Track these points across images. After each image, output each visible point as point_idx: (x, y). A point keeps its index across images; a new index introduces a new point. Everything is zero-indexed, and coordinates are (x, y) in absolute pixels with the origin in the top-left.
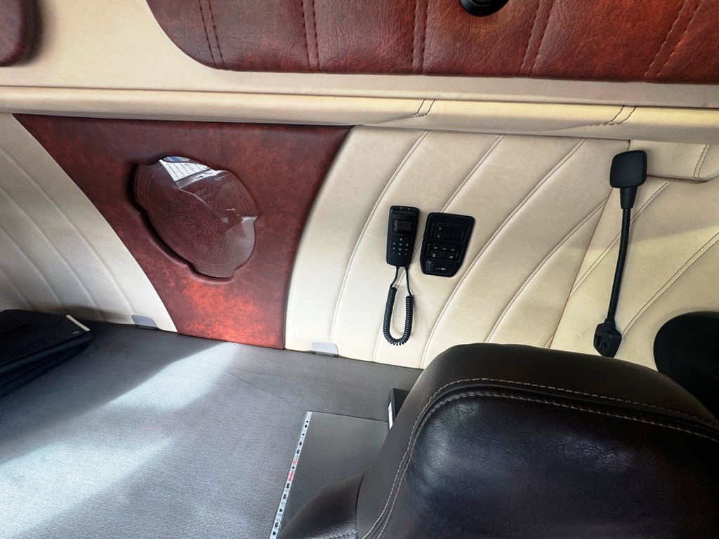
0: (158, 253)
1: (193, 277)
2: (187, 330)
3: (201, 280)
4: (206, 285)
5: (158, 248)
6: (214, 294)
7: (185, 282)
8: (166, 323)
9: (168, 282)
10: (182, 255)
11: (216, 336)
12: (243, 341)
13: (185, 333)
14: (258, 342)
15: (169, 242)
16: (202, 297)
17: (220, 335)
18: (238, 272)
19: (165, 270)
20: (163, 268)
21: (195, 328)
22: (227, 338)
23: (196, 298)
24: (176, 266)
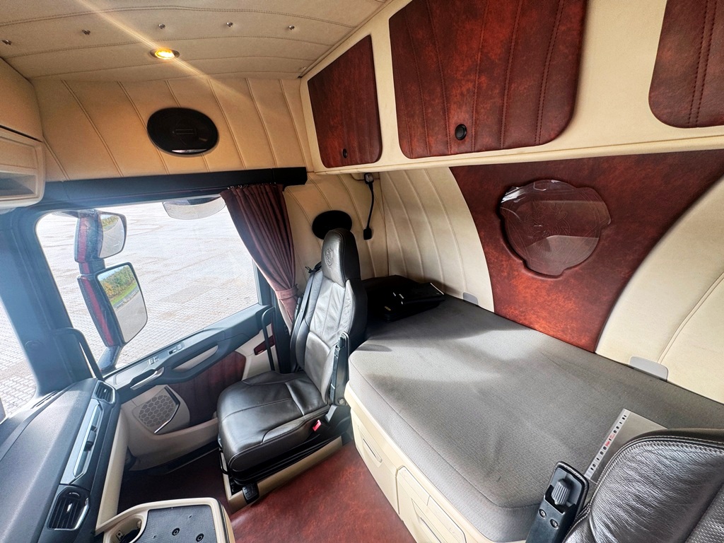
1: (524, 271)
2: (504, 312)
3: (530, 275)
4: (533, 278)
5: (504, 245)
6: (538, 287)
7: (516, 273)
8: (487, 303)
9: (503, 271)
10: (520, 253)
11: (527, 323)
12: (552, 333)
13: (500, 313)
14: (568, 338)
15: (513, 242)
16: (525, 288)
17: (531, 323)
18: (568, 272)
19: (504, 263)
20: (502, 261)
21: (510, 311)
22: (536, 327)
23: (521, 287)
24: (514, 260)
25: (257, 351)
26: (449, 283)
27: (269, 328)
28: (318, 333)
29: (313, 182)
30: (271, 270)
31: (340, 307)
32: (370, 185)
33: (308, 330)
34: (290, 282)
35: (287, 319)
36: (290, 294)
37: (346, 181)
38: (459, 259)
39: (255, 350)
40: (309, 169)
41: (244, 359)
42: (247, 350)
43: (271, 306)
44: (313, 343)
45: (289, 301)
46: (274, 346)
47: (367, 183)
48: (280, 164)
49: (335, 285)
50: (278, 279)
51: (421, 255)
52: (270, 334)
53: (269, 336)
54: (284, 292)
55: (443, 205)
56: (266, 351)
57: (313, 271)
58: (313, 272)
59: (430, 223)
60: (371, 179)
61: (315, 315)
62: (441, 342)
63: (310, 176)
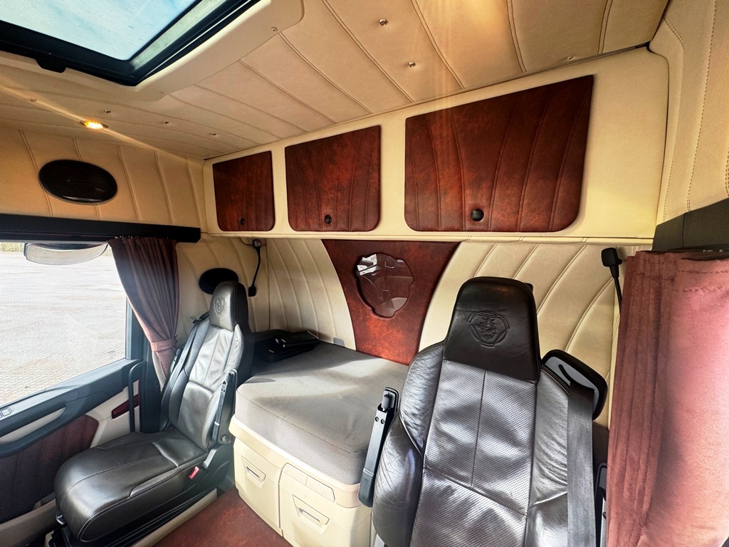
0: (359, 300)
1: (372, 315)
2: (362, 348)
3: (376, 317)
4: (378, 320)
5: (360, 298)
6: (382, 326)
7: (368, 317)
8: (351, 344)
9: (360, 317)
10: (370, 302)
11: (377, 354)
12: (392, 359)
13: (361, 350)
14: (401, 360)
15: (365, 295)
16: (374, 327)
17: (379, 353)
18: (397, 313)
19: (360, 310)
20: (359, 309)
21: (367, 347)
22: (383, 356)
23: (372, 327)
24: (366, 308)
25: (116, 413)
26: (322, 332)
27: (136, 384)
28: (199, 380)
29: (205, 241)
30: (152, 319)
31: (227, 350)
32: (258, 249)
33: (187, 380)
34: (171, 333)
35: (160, 373)
36: (168, 345)
37: (236, 244)
38: (330, 310)
39: (113, 412)
40: (203, 229)
41: (96, 424)
42: (102, 413)
43: (142, 360)
44: (192, 393)
45: (167, 352)
46: (138, 407)
47: (255, 247)
48: (175, 222)
49: (222, 332)
50: (158, 328)
51: (300, 310)
52: (136, 392)
53: (135, 395)
54: (162, 343)
55: (318, 269)
56: (128, 413)
57: (198, 321)
58: (197, 323)
59: (308, 283)
60: (259, 244)
61: (197, 363)
62: (316, 371)
63: (203, 236)
